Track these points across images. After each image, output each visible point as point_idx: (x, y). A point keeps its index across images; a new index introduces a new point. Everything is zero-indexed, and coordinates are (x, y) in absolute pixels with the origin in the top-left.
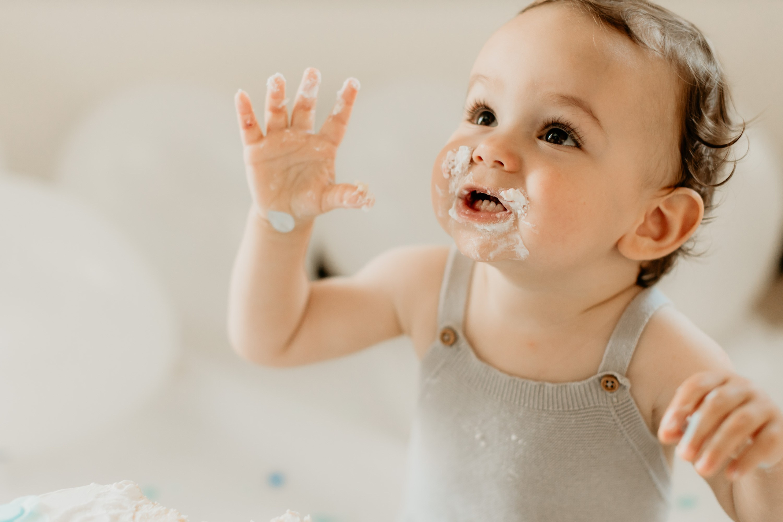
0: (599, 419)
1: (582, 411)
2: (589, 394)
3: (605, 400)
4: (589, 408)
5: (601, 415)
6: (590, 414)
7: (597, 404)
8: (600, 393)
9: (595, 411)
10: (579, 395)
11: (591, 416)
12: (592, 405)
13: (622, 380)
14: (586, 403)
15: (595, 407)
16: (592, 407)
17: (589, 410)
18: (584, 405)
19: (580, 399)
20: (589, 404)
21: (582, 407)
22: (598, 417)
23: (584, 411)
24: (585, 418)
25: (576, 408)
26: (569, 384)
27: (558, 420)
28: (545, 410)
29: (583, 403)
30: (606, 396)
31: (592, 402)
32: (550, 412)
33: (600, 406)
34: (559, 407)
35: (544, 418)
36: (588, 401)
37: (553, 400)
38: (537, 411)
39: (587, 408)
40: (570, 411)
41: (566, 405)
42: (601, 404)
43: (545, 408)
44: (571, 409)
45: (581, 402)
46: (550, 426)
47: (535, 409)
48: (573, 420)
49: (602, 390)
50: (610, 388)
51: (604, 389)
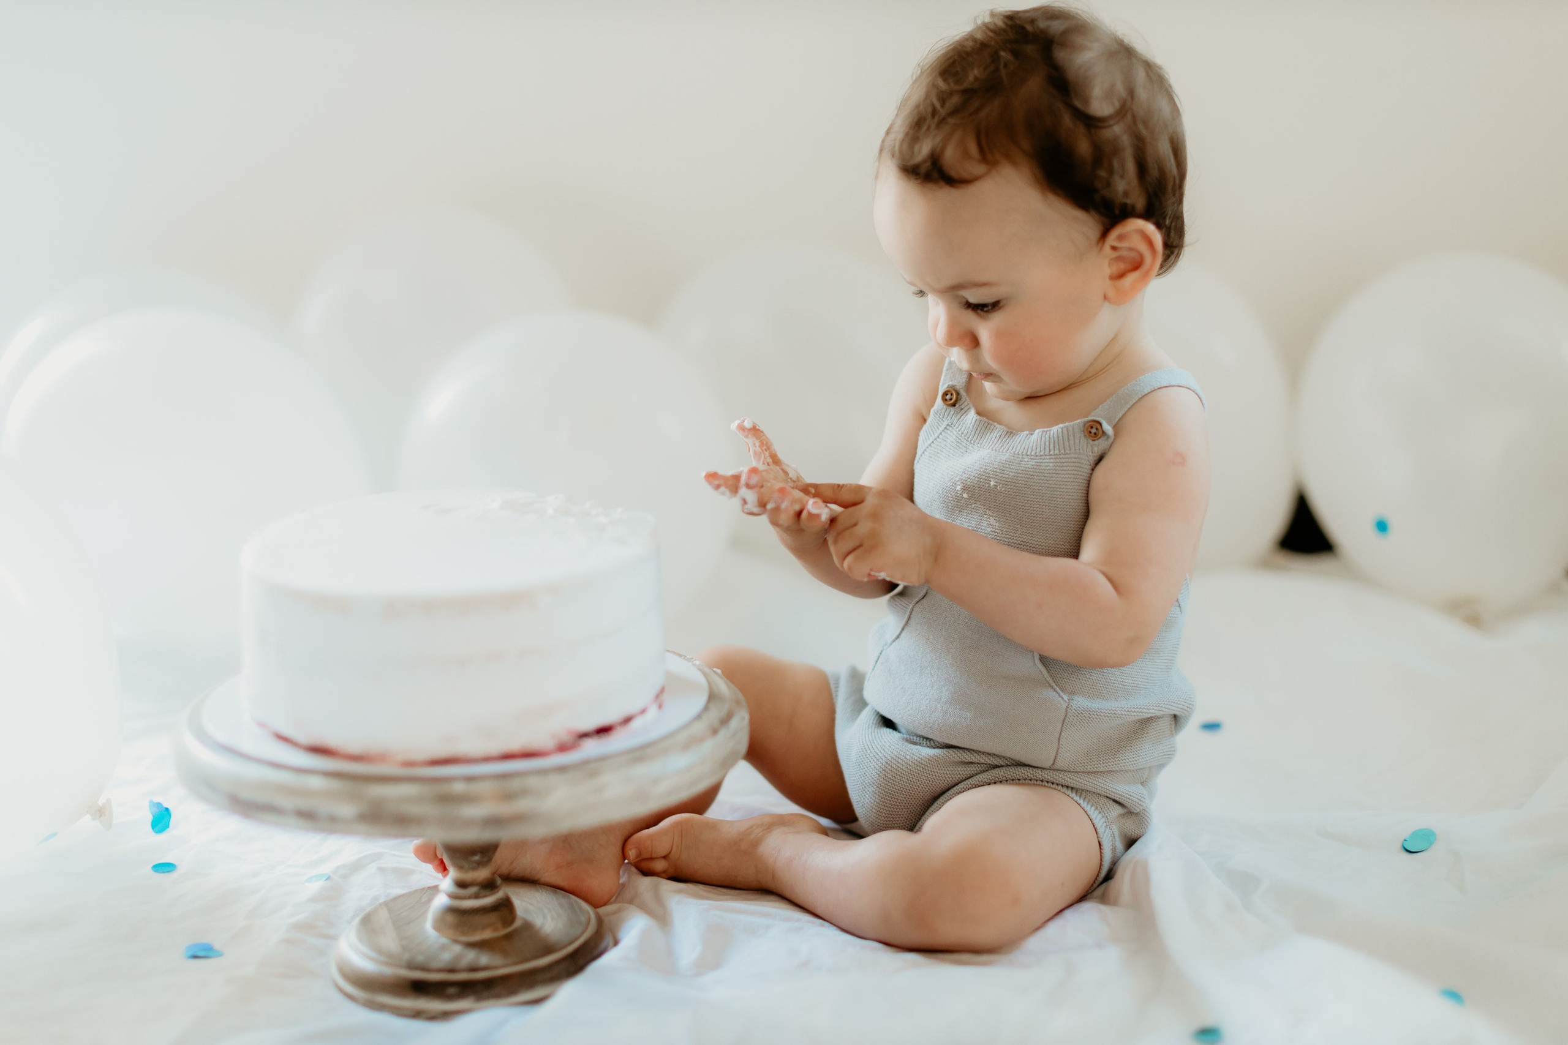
0: (1078, 467)
1: (1061, 456)
2: (1071, 438)
3: (1086, 446)
4: (1070, 453)
5: (1080, 463)
6: (1070, 460)
7: (1078, 451)
8: (1083, 440)
9: (1076, 458)
10: (1061, 438)
11: (1071, 462)
12: (1073, 451)
13: (1107, 428)
14: (1067, 448)
15: (1076, 453)
16: (1072, 453)
17: (1069, 456)
18: (1065, 451)
19: (1061, 442)
20: (1070, 450)
21: (1063, 451)
22: (1078, 465)
23: (1064, 456)
25: (1057, 452)
26: (1053, 428)
27: (1038, 464)
28: (1028, 456)
29: (1064, 448)
30: (1087, 443)
31: (1074, 448)
32: (1032, 457)
33: (1080, 453)
34: (1041, 451)
35: (1025, 463)
36: (1070, 446)
37: (1037, 445)
38: (1020, 456)
39: (1067, 454)
40: (1051, 455)
41: (1047, 449)
42: (1081, 451)
43: (1028, 453)
44: (1052, 453)
45: (1062, 446)
46: (1029, 470)
47: (1019, 454)
48: (1051, 465)
49: (1085, 436)
50: (1092, 434)
51: (1087, 435)
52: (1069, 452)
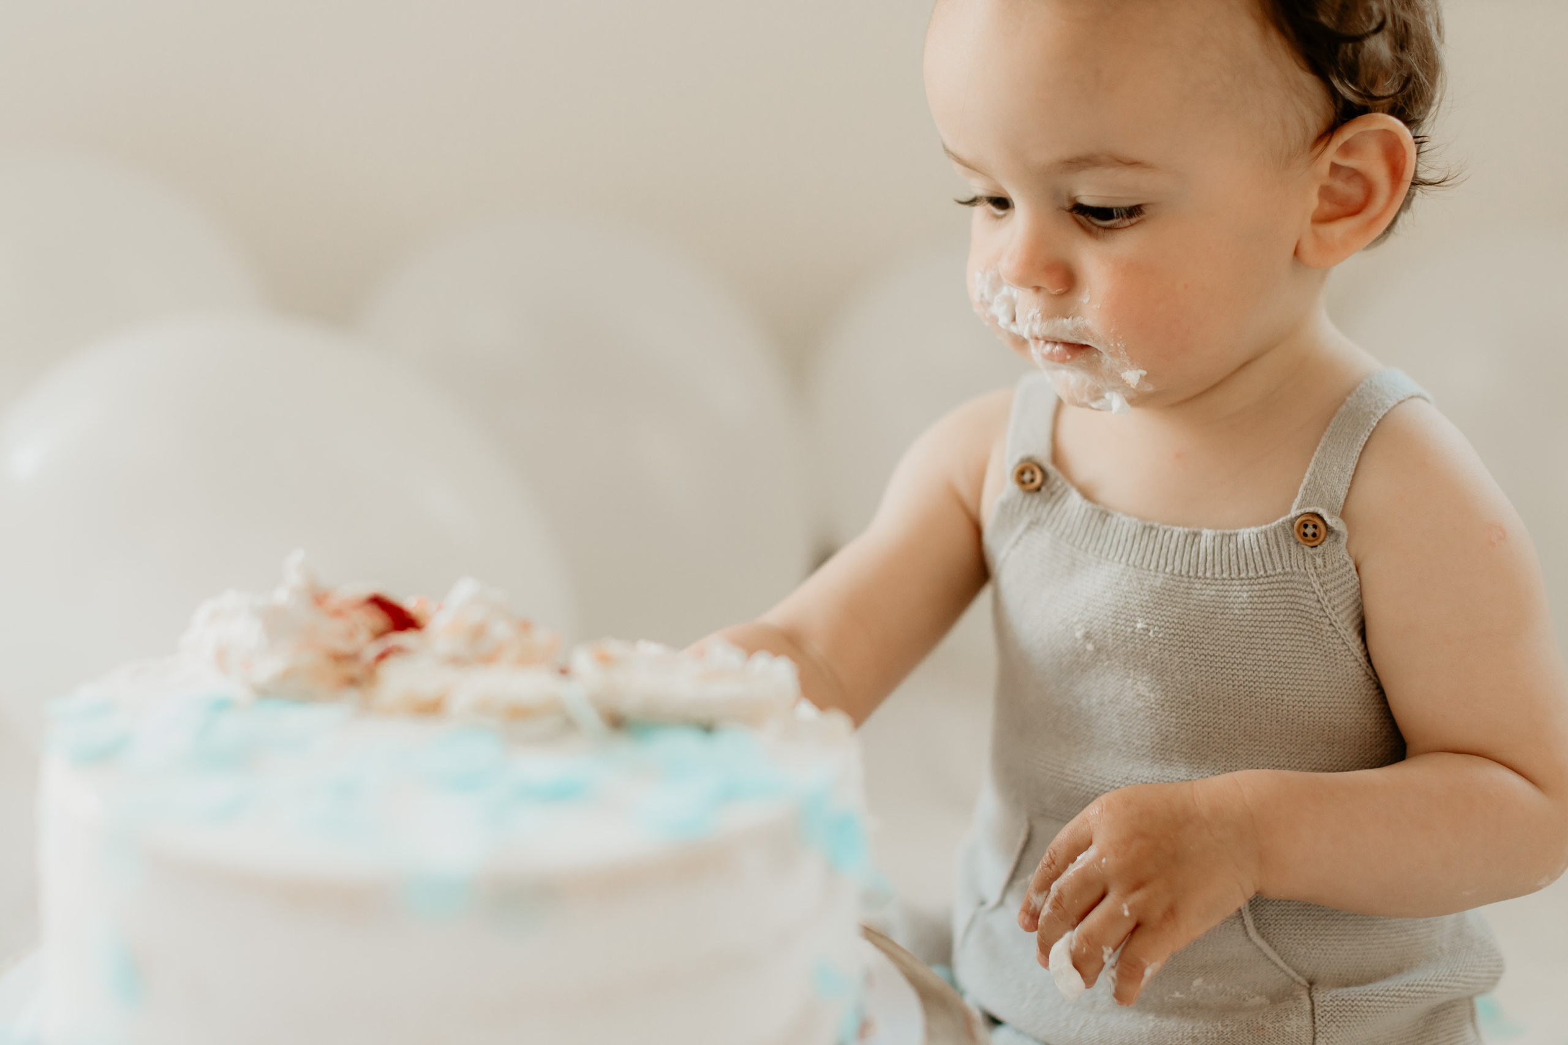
0: (1292, 596)
1: (1261, 581)
2: (1275, 549)
3: (1301, 562)
4: (1276, 575)
5: (1294, 589)
6: (1276, 586)
7: (1288, 569)
8: (1294, 549)
9: (1287, 581)
10: (1256, 550)
11: (1276, 589)
12: (1279, 570)
13: (1334, 523)
14: (1269, 566)
15: (1286, 574)
16: (1280, 574)
17: (1275, 579)
18: (1266, 571)
19: (1258, 559)
20: (1274, 569)
21: (1262, 573)
22: (1290, 592)
23: (1266, 580)
24: (1267, 594)
25: (1252, 575)
26: (1241, 531)
27: (1221, 594)
28: (1199, 578)
29: (1264, 566)
30: (1304, 555)
31: (1280, 566)
32: (1208, 581)
33: (1294, 573)
34: (1222, 571)
35: (1198, 592)
36: (1273, 563)
37: (1214, 560)
38: (1186, 580)
39: (1271, 576)
40: (1242, 579)
41: (1235, 568)
42: (1295, 569)
43: (1200, 574)
44: (1243, 575)
45: (1261, 563)
46: (1207, 604)
47: (1182, 576)
48: (1245, 595)
49: (1297, 543)
50: (1310, 537)
51: (1301, 540)
52: (1273, 573)
